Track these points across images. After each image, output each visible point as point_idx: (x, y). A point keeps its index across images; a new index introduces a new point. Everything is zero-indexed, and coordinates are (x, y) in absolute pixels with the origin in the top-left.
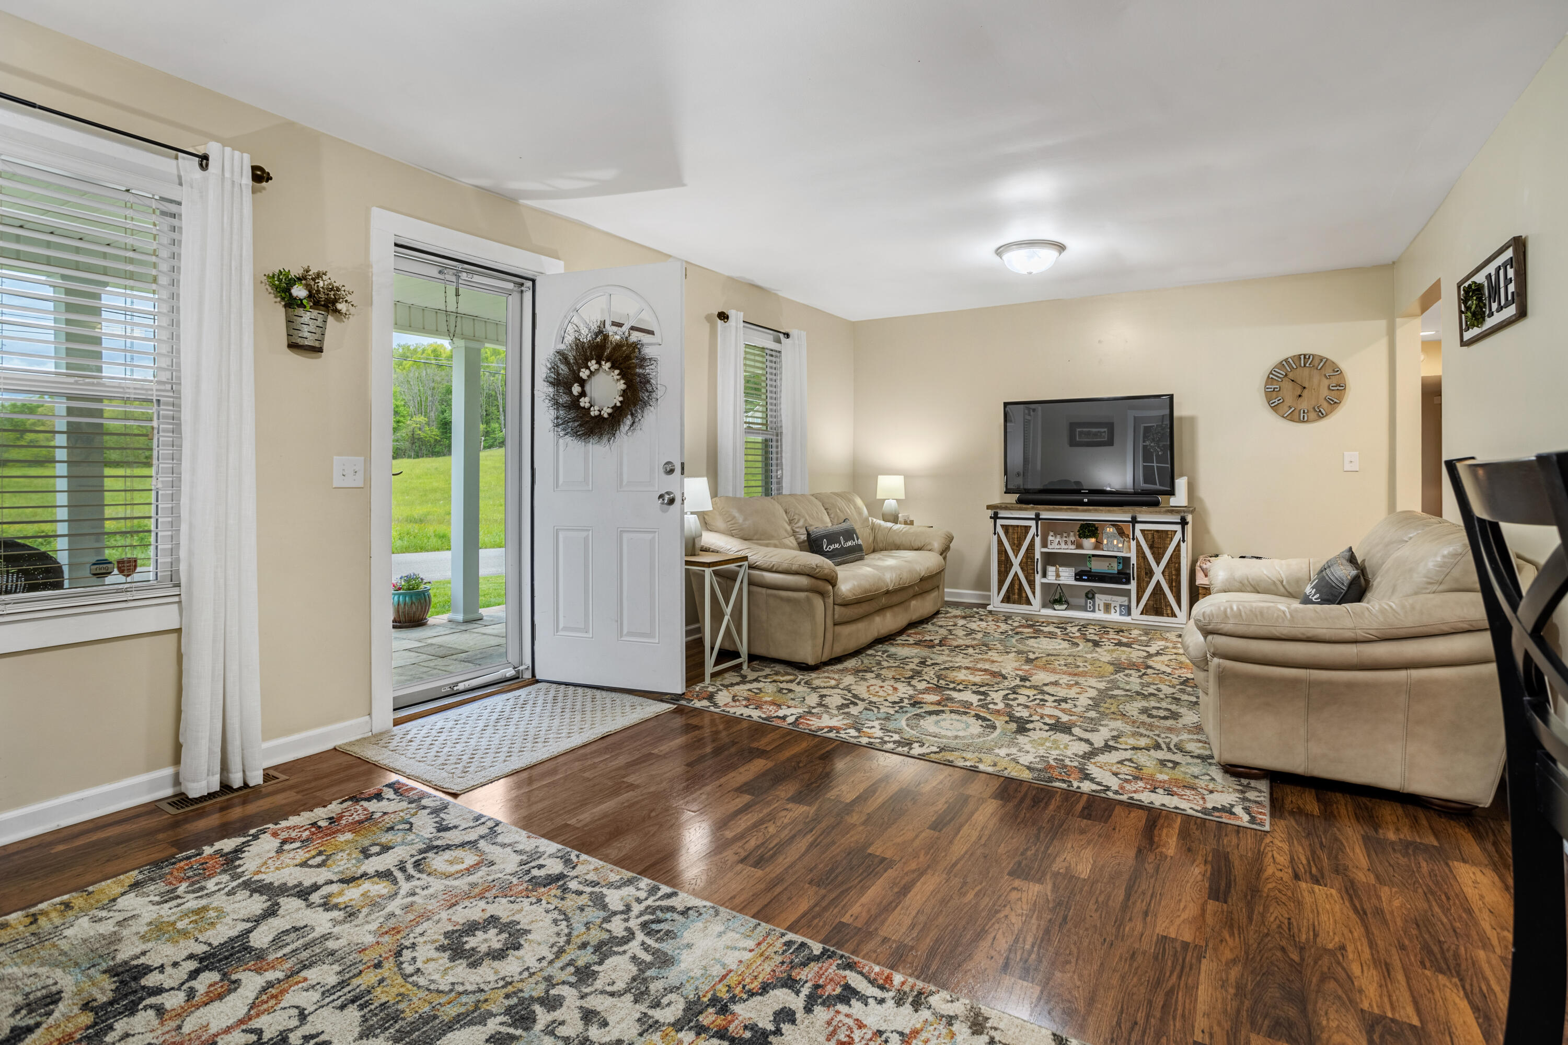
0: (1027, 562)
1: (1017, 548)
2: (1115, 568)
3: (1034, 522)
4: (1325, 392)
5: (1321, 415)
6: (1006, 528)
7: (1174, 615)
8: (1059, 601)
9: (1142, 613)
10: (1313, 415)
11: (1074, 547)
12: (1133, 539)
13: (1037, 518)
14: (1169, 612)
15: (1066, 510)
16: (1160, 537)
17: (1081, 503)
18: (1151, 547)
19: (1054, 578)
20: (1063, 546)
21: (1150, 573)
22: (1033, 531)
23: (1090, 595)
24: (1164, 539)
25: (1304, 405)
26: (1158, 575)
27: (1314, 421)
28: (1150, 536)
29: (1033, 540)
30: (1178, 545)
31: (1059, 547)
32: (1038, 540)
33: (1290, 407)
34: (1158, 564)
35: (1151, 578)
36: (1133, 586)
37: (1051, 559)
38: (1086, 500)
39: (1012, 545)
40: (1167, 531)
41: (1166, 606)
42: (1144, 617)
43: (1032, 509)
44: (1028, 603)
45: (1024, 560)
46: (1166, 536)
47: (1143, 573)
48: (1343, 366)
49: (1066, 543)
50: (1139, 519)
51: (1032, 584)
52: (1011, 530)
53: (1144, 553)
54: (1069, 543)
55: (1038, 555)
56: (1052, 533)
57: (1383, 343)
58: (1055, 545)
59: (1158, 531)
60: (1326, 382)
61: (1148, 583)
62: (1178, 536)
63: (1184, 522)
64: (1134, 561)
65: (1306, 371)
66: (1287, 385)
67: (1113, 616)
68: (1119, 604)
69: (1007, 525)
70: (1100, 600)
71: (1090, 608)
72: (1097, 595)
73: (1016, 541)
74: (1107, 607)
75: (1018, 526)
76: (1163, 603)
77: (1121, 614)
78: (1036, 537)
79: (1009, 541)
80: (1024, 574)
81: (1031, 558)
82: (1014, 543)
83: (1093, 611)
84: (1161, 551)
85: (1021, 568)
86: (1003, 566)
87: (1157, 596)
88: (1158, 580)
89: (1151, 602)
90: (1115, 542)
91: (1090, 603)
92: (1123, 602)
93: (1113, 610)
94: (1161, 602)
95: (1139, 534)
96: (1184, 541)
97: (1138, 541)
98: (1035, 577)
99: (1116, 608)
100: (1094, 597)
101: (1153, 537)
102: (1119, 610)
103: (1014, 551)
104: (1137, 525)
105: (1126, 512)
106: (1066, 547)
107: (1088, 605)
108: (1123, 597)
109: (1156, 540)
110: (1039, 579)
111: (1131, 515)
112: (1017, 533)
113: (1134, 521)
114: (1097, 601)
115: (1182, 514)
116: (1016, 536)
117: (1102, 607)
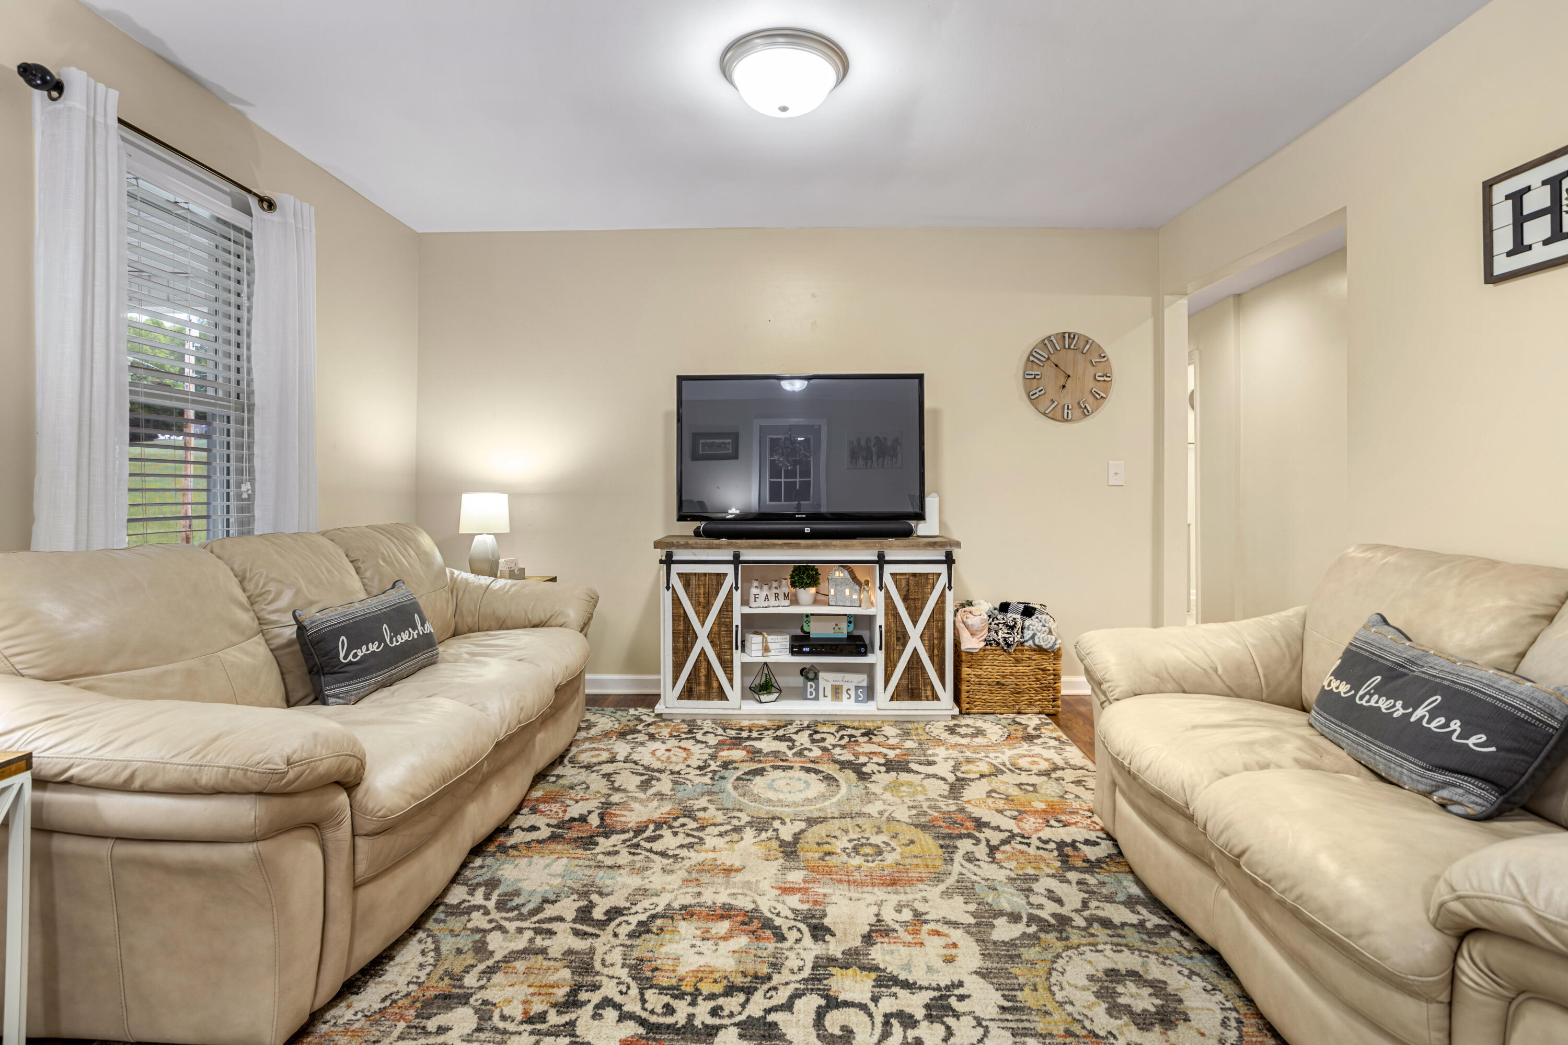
0: (720, 632)
1: (703, 610)
2: (843, 630)
3: (732, 567)
4: (1090, 383)
5: (1085, 413)
6: (686, 578)
7: (935, 697)
8: (767, 690)
9: (892, 699)
10: (1079, 412)
11: (787, 602)
12: (881, 589)
13: (736, 561)
14: (929, 693)
15: (782, 547)
16: (917, 584)
17: (801, 535)
18: (905, 599)
19: (760, 653)
20: (772, 602)
21: (903, 638)
22: (729, 581)
23: (811, 676)
24: (923, 587)
25: (1068, 399)
26: (915, 641)
27: (1079, 419)
28: (904, 583)
29: (729, 596)
30: (943, 594)
31: (766, 603)
32: (737, 595)
33: (1053, 401)
34: (915, 623)
35: (904, 645)
36: (877, 658)
37: (754, 624)
38: (807, 530)
39: (696, 604)
40: (926, 575)
41: (925, 685)
42: (896, 704)
43: (729, 546)
44: (723, 697)
45: (716, 629)
46: (923, 582)
47: (894, 639)
48: (1109, 351)
49: (777, 596)
50: (887, 558)
51: (727, 666)
52: (693, 582)
53: (895, 610)
54: (781, 597)
55: (737, 621)
56: (756, 584)
58: (761, 602)
59: (914, 575)
60: (1091, 370)
61: (901, 652)
62: (943, 580)
63: (949, 560)
64: (880, 621)
65: (1070, 354)
66: (1049, 372)
67: (848, 707)
68: (857, 688)
69: (686, 574)
70: (827, 680)
71: (811, 694)
72: (821, 675)
73: (702, 600)
74: (837, 692)
75: (705, 574)
76: (921, 682)
77: (857, 701)
78: (734, 590)
79: (691, 600)
80: (715, 651)
81: (726, 626)
82: (700, 603)
83: (816, 698)
84: (919, 604)
85: (711, 642)
86: (681, 639)
87: (914, 672)
88: (915, 649)
89: (905, 682)
90: (847, 592)
91: (811, 687)
92: (865, 684)
93: (845, 696)
94: (918, 681)
95: (888, 580)
96: (950, 588)
97: (887, 592)
98: (732, 655)
99: (852, 693)
100: (815, 678)
101: (908, 585)
102: (857, 696)
103: (699, 617)
104: (886, 566)
105: (868, 547)
106: (777, 603)
107: (809, 690)
108: (865, 677)
109: (912, 588)
110: (739, 658)
111: (876, 552)
112: (704, 585)
113: (881, 561)
114: (822, 683)
115: (948, 549)
116: (702, 591)
117: (829, 692)
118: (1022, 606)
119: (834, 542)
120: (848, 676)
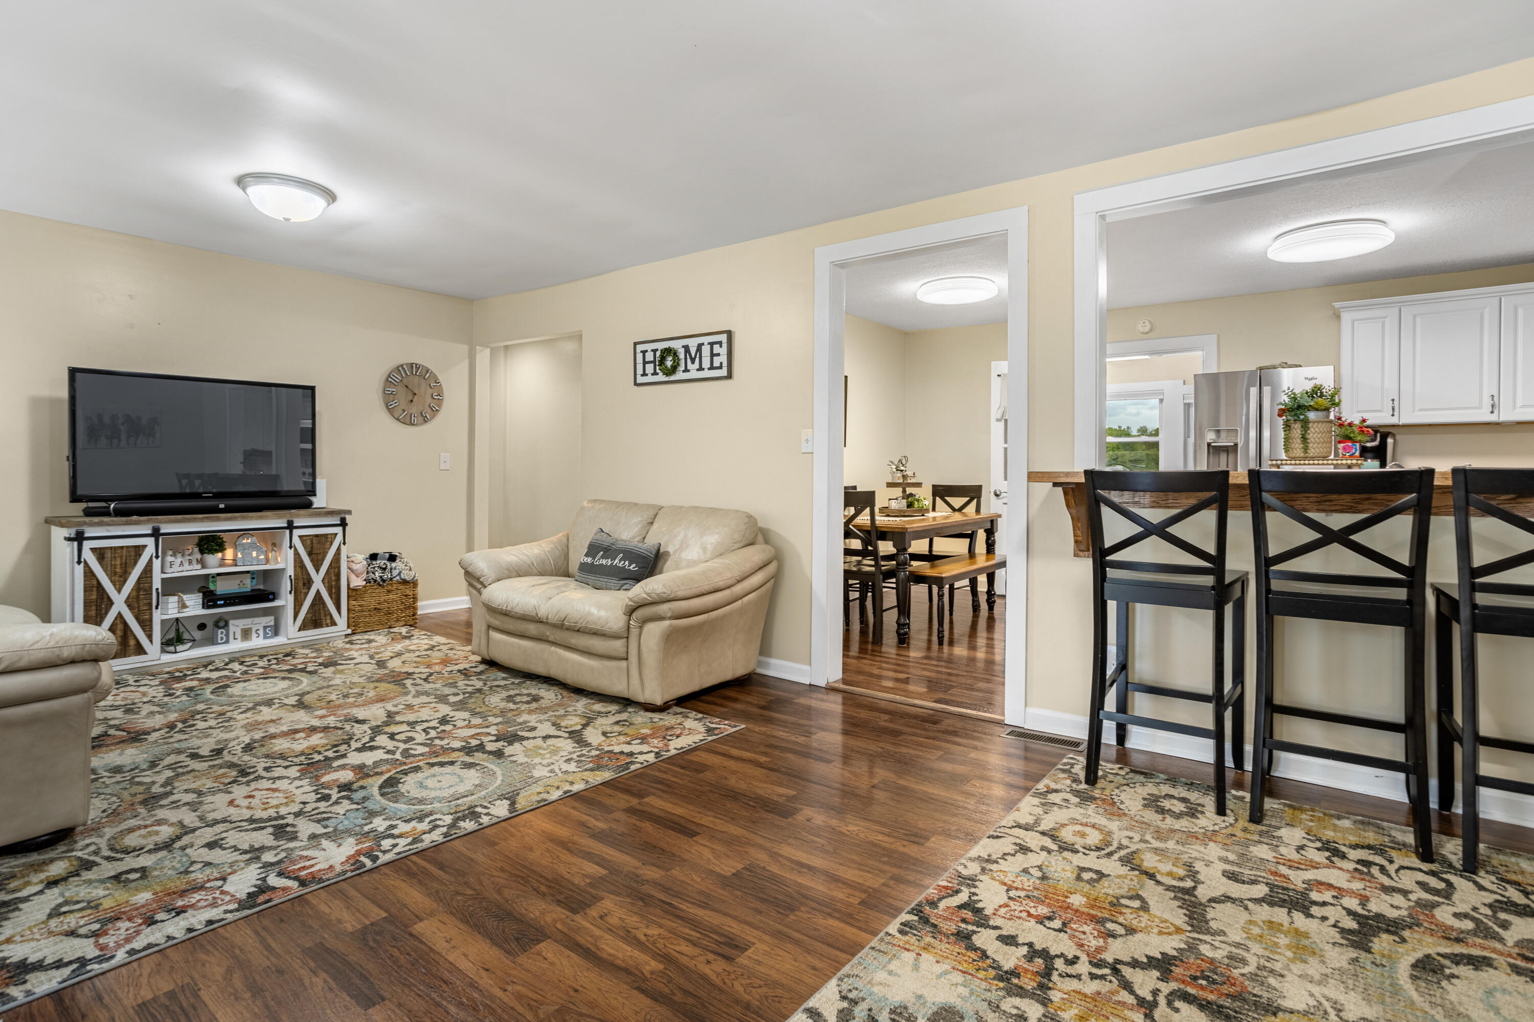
0: (138, 597)
1: (119, 581)
2: (248, 585)
3: (152, 539)
4: (429, 400)
5: (425, 420)
6: (100, 554)
7: (334, 623)
8: (179, 640)
9: (299, 630)
10: (421, 419)
11: (199, 566)
12: (291, 547)
13: (156, 533)
14: (329, 621)
15: (202, 520)
16: (319, 542)
17: (217, 510)
18: (310, 554)
19: (176, 611)
20: (186, 566)
21: (309, 583)
22: (150, 551)
23: (222, 623)
24: (324, 544)
25: (414, 409)
26: (318, 584)
27: (421, 424)
28: (309, 542)
29: (150, 563)
30: (339, 549)
31: (181, 569)
32: (157, 564)
33: (404, 411)
34: (317, 571)
35: (309, 588)
36: (286, 600)
37: (173, 586)
38: (222, 506)
39: (111, 575)
40: (326, 535)
41: (325, 616)
42: (303, 633)
43: (148, 521)
44: (140, 650)
45: (134, 593)
46: (326, 540)
47: (301, 584)
48: (441, 378)
49: (190, 562)
50: (295, 525)
51: (146, 626)
52: (108, 554)
53: (302, 561)
54: (194, 562)
55: (157, 584)
56: (170, 553)
57: (466, 364)
58: (176, 567)
59: (317, 536)
60: (430, 391)
61: (306, 594)
62: (339, 538)
63: (343, 524)
64: (290, 571)
65: (417, 377)
66: (401, 390)
67: (257, 642)
68: (265, 628)
69: (100, 549)
70: (236, 626)
71: (222, 639)
72: (231, 622)
73: (118, 570)
74: (246, 634)
75: (122, 547)
76: (322, 614)
77: (265, 637)
78: (154, 559)
79: (105, 571)
80: (133, 613)
81: (145, 590)
82: (115, 573)
83: (227, 642)
84: (320, 557)
85: (128, 606)
86: (94, 608)
87: (317, 608)
88: (318, 591)
89: (310, 615)
90: (254, 554)
91: (222, 633)
92: (272, 623)
93: (254, 635)
94: (320, 613)
95: (297, 541)
96: (344, 543)
97: (296, 550)
98: (151, 614)
99: (261, 632)
100: (226, 625)
101: (312, 543)
102: (265, 634)
103: (114, 585)
104: (294, 531)
105: (280, 517)
106: (190, 568)
107: (220, 636)
108: (273, 618)
109: (315, 545)
110: (157, 617)
111: (286, 520)
112: (121, 557)
113: (290, 527)
114: (232, 629)
115: (343, 516)
116: (118, 562)
117: (238, 635)
118: (387, 555)
119: (251, 514)
120: (257, 620)
